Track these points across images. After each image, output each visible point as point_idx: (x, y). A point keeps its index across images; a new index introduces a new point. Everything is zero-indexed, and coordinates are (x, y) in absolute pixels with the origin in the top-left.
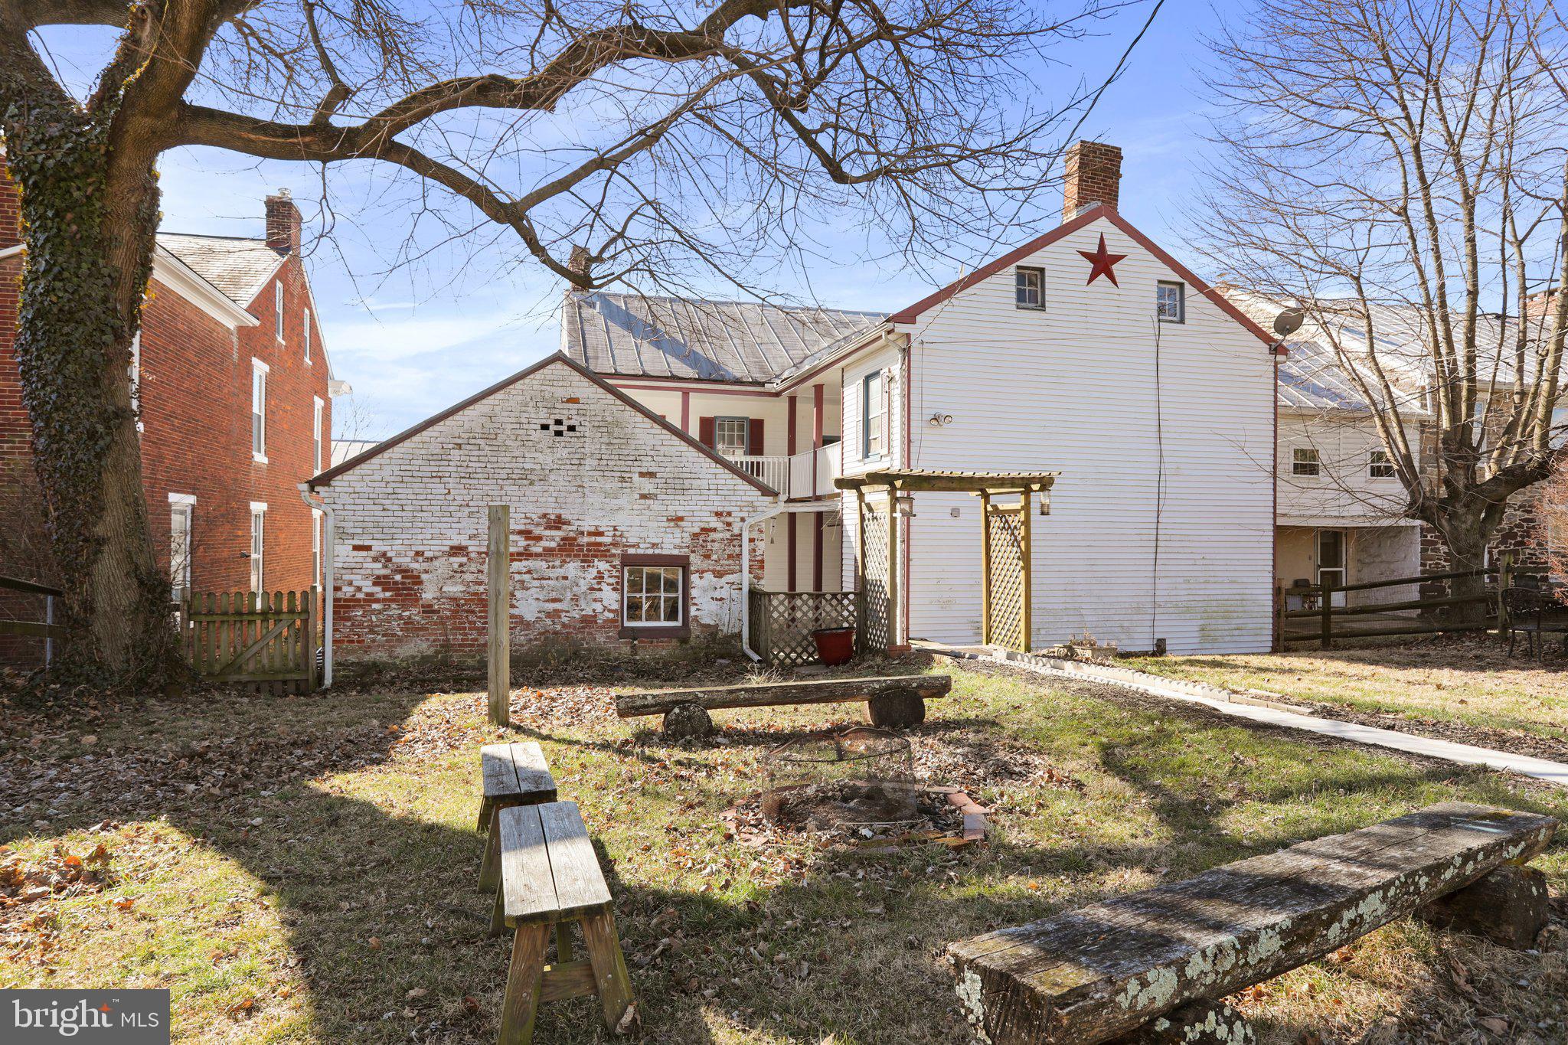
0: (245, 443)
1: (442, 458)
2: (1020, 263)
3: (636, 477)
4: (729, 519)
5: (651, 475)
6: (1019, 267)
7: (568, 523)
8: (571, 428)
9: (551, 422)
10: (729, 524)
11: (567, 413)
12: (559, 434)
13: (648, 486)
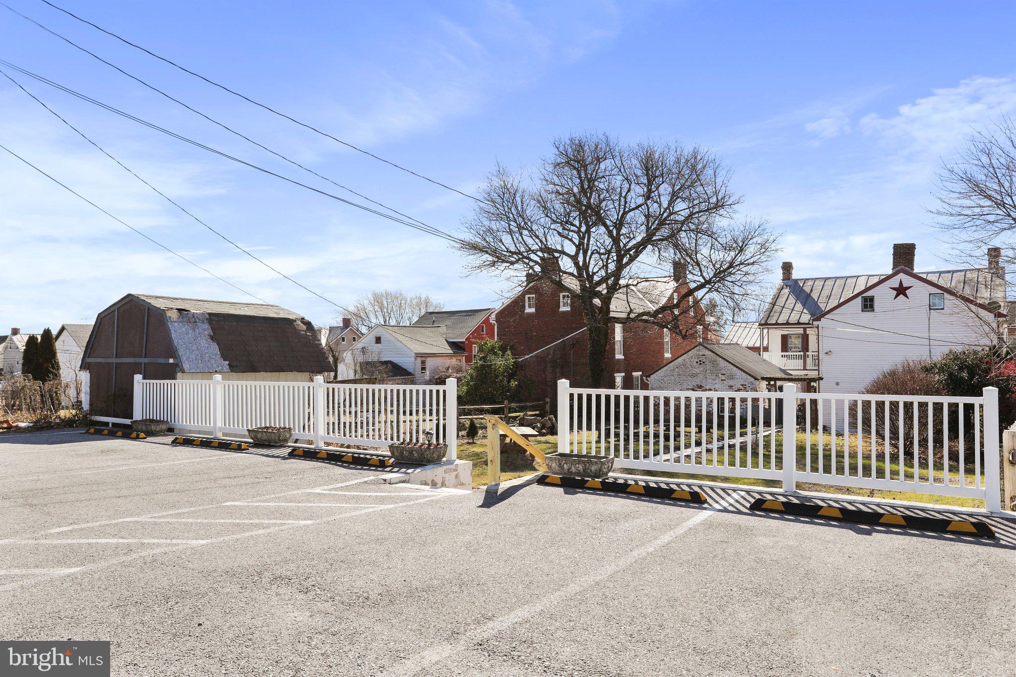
0: (661, 351)
1: (673, 370)
2: (862, 296)
3: (720, 375)
4: (746, 387)
5: (724, 374)
6: (862, 297)
7: (703, 387)
8: (704, 362)
9: (698, 361)
10: (745, 388)
11: (703, 359)
12: (701, 364)
13: (723, 377)
